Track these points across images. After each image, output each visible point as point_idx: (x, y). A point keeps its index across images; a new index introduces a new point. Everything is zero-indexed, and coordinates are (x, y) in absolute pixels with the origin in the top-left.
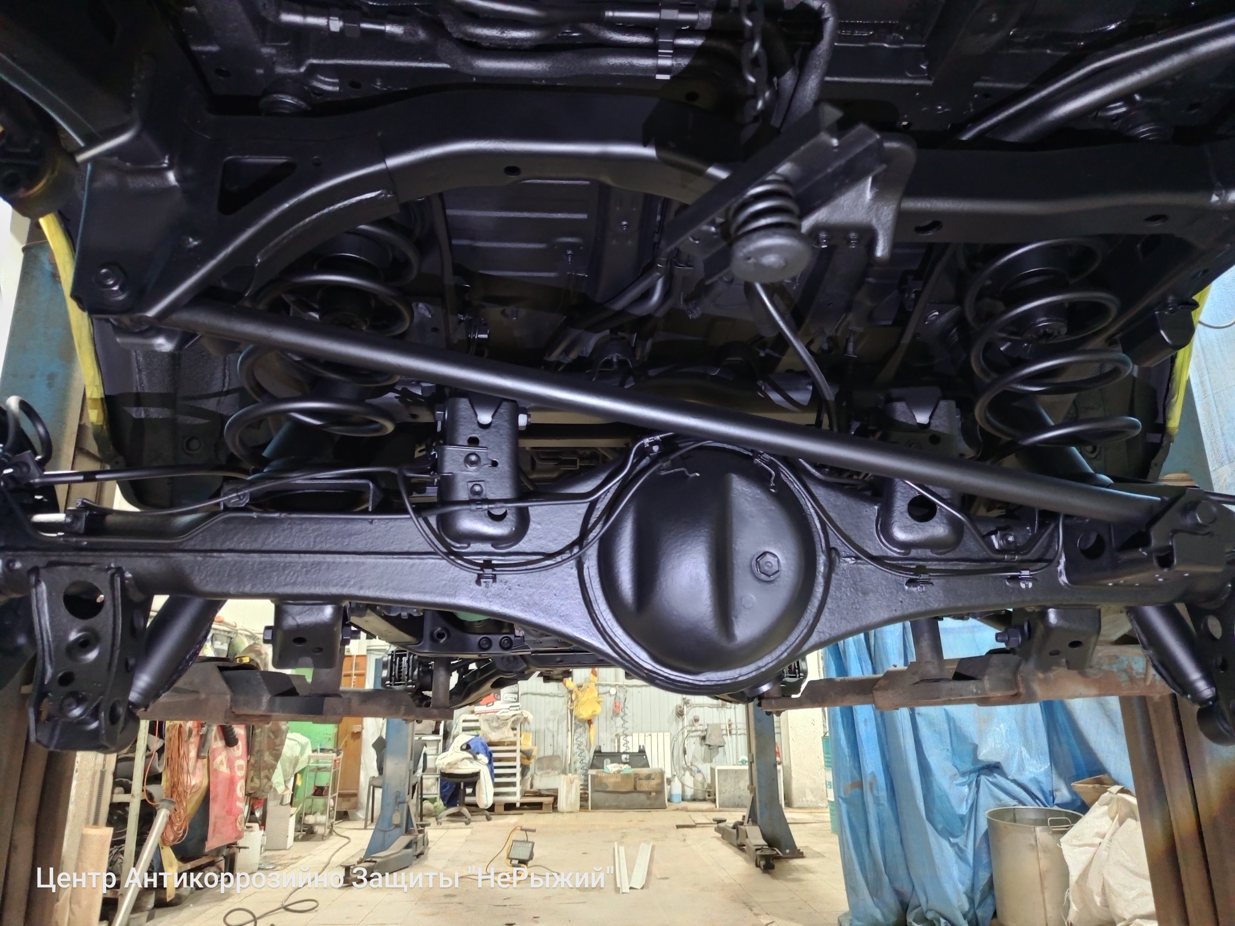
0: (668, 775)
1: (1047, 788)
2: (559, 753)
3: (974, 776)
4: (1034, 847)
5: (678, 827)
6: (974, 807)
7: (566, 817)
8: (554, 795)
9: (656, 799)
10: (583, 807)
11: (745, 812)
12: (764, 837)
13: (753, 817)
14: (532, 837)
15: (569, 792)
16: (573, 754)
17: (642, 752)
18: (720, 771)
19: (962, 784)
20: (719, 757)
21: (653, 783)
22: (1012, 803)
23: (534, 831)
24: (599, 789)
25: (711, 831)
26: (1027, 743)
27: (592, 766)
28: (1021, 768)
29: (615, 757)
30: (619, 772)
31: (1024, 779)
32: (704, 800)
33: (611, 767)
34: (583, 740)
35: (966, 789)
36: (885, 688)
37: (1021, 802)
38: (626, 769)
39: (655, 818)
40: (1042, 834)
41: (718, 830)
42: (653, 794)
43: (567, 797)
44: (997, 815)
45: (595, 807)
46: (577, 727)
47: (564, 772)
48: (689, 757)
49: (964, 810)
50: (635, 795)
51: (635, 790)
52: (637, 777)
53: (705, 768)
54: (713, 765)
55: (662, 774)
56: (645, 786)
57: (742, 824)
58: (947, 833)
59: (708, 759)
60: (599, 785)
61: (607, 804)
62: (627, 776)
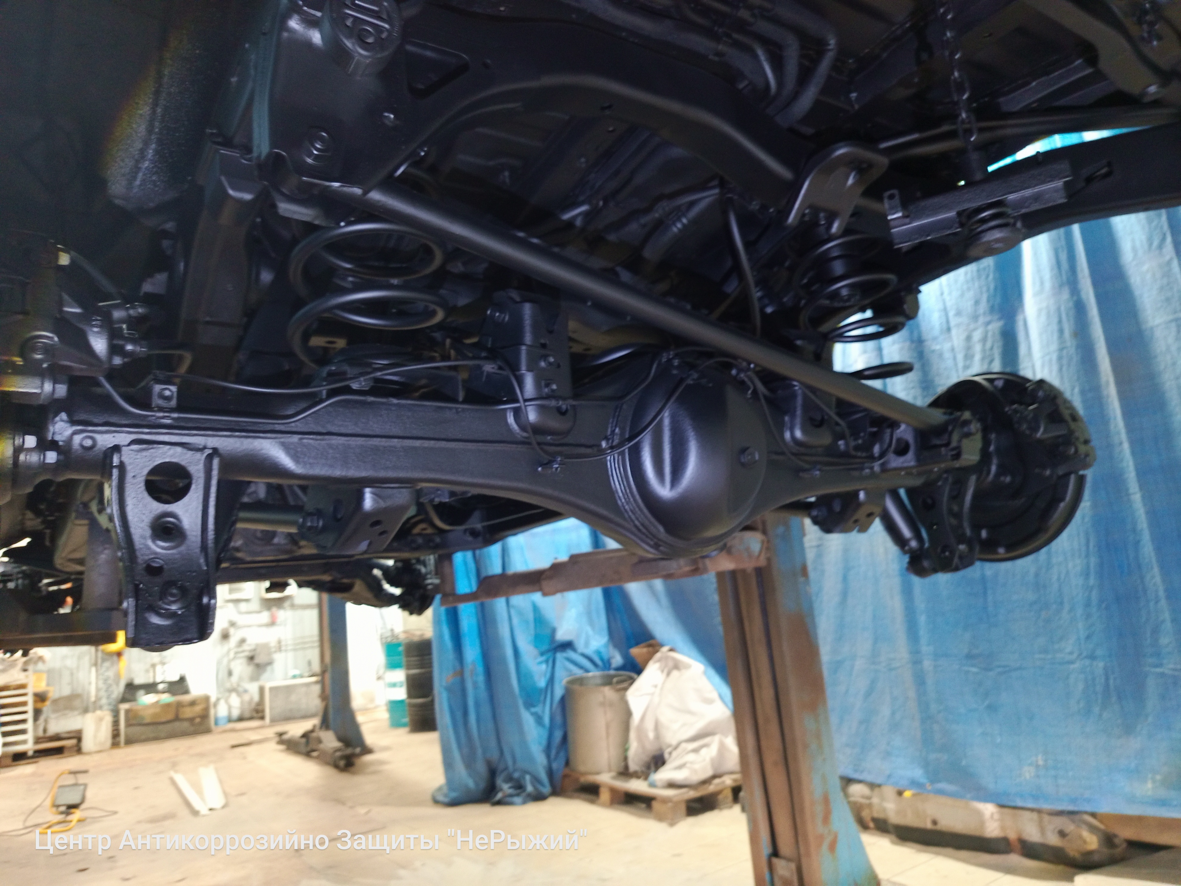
0: (213, 700)
1: (606, 657)
2: (79, 691)
3: (550, 654)
4: (603, 704)
5: (234, 747)
6: (551, 681)
7: (97, 757)
8: (78, 736)
9: (200, 724)
10: (115, 744)
11: (315, 721)
12: (340, 739)
13: (325, 724)
14: (82, 779)
15: (97, 730)
16: (98, 690)
17: (182, 679)
18: (272, 689)
19: (541, 663)
20: (266, 676)
21: (198, 709)
22: (579, 672)
23: (85, 772)
24: (134, 722)
25: (273, 746)
26: (591, 622)
27: (124, 700)
28: (587, 644)
29: (150, 688)
30: (157, 702)
31: (589, 651)
32: (251, 718)
33: (147, 699)
34: (111, 674)
35: (544, 666)
36: (550, 578)
37: (587, 671)
38: (166, 698)
39: (202, 742)
40: (608, 692)
41: (281, 742)
42: (198, 720)
43: (95, 736)
44: (572, 682)
45: (129, 742)
46: (104, 660)
47: (86, 710)
48: (234, 679)
49: (542, 683)
50: (177, 724)
51: (177, 718)
52: (179, 705)
53: (253, 688)
54: (261, 683)
55: (207, 699)
56: (188, 713)
57: (312, 731)
58: (529, 705)
59: (254, 678)
60: (133, 719)
61: (143, 737)
62: (168, 705)
